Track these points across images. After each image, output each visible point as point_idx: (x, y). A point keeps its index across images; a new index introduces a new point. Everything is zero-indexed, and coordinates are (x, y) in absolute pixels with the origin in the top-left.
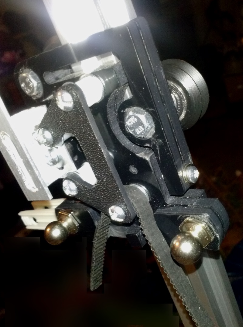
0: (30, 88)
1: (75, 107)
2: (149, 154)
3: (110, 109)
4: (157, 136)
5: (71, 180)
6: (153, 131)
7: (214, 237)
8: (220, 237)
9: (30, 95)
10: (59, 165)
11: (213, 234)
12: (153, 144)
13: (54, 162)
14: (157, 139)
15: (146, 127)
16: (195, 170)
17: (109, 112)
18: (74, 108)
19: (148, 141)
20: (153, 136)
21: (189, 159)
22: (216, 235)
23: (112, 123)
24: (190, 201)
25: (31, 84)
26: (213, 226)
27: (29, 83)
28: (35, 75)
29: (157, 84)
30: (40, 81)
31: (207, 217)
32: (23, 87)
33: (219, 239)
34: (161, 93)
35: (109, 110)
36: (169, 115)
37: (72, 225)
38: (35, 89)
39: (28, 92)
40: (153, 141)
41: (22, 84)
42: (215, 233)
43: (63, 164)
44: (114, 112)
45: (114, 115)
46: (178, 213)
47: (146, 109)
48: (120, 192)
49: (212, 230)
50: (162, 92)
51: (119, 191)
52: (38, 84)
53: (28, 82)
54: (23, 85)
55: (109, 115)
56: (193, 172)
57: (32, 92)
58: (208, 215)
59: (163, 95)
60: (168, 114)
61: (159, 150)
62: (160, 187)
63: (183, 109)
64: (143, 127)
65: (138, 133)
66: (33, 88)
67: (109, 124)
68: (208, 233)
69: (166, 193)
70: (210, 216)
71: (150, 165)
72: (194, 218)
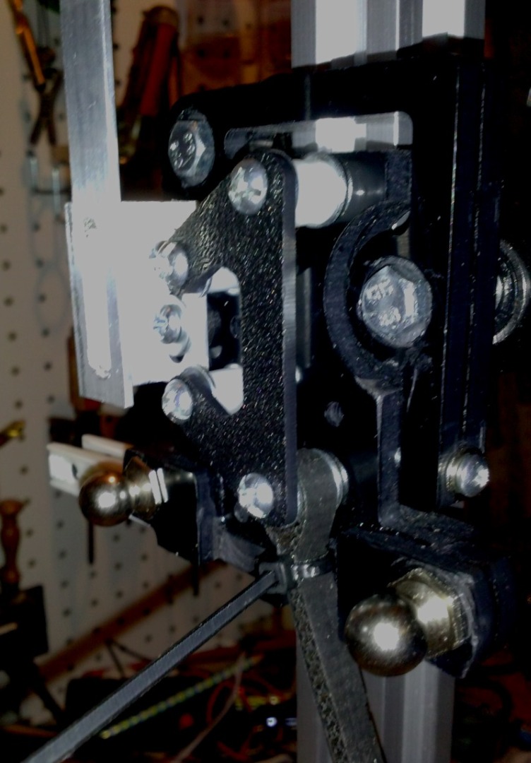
0: (185, 156)
1: (264, 207)
2: (385, 389)
3: (338, 252)
4: (424, 344)
5: (187, 383)
6: (420, 331)
7: (465, 640)
8: (478, 645)
9: (178, 173)
10: (176, 349)
11: (465, 631)
12: (409, 363)
13: (169, 338)
14: (421, 353)
15: (407, 314)
16: (481, 466)
17: (334, 259)
18: (261, 210)
19: (399, 353)
20: (416, 343)
21: (479, 438)
22: (470, 639)
23: (329, 288)
24: (439, 539)
25: (191, 149)
26: (473, 611)
27: (188, 144)
28: (209, 131)
29: (473, 222)
30: (212, 149)
31: (467, 584)
32: (172, 152)
33: (474, 650)
34: (476, 249)
35: (335, 253)
36: (474, 307)
37: (147, 499)
38: (196, 161)
39: (178, 164)
40: (410, 356)
41: (172, 142)
42: (471, 632)
43: (185, 350)
44: (345, 265)
45: (343, 271)
46: (399, 549)
47: (426, 270)
48: (282, 446)
49: (467, 623)
50: (478, 247)
51: (281, 440)
52: (206, 152)
53: (186, 141)
54: (173, 147)
55: (332, 266)
56: (475, 468)
57: (188, 166)
58: (470, 580)
59: (479, 254)
60: (472, 305)
61: (416, 382)
62: (381, 478)
63: (510, 317)
64: (402, 312)
65: (382, 324)
66: (193, 159)
67: (323, 285)
68: (452, 624)
69: (387, 499)
70: (476, 585)
71: (379, 414)
72: (435, 575)
